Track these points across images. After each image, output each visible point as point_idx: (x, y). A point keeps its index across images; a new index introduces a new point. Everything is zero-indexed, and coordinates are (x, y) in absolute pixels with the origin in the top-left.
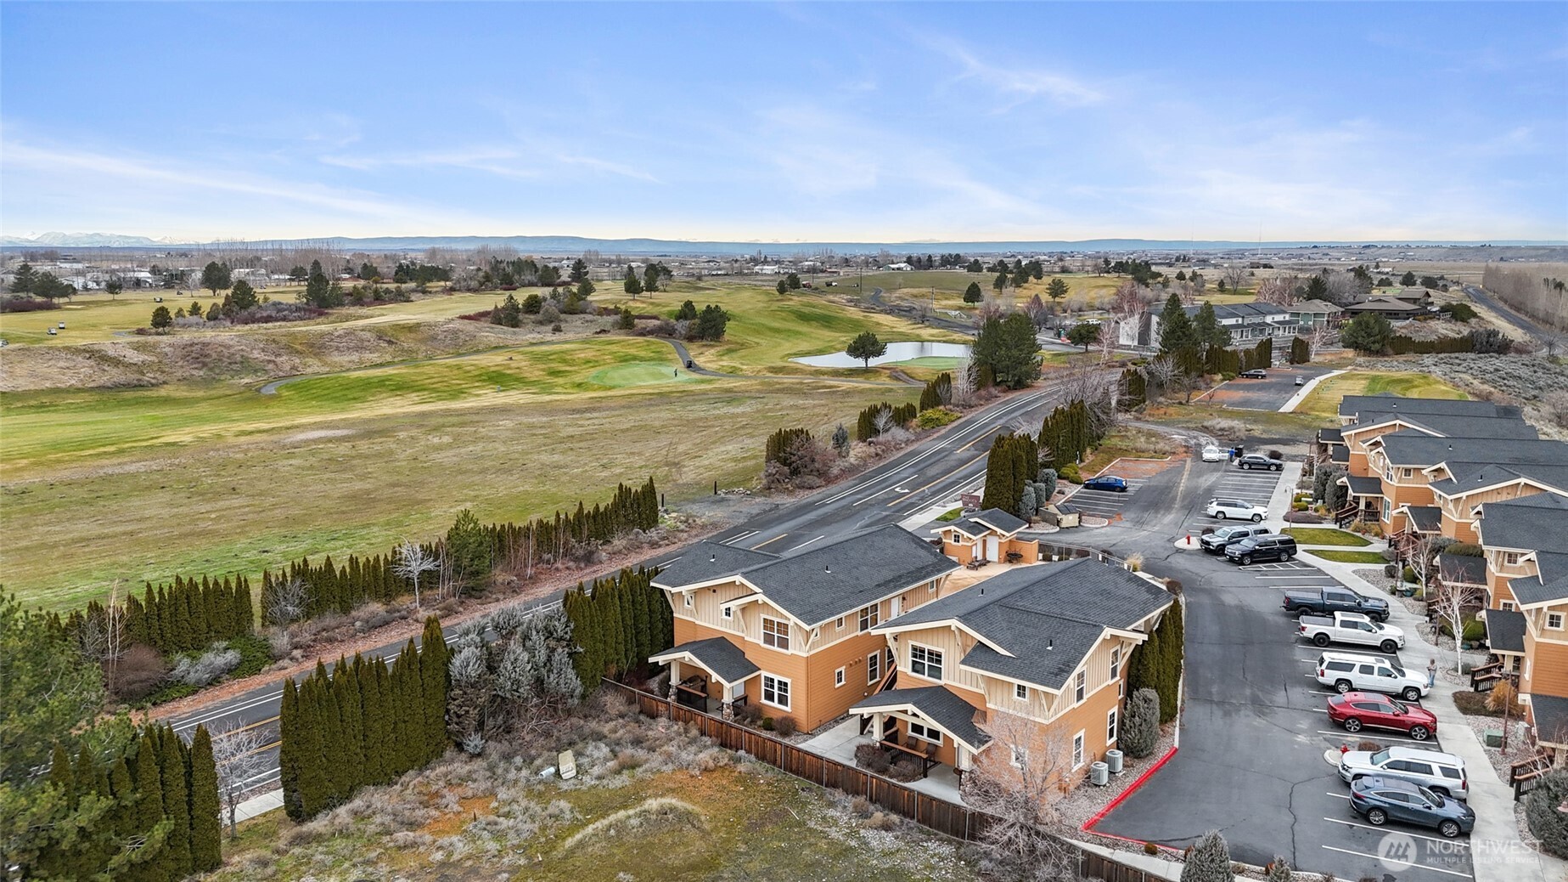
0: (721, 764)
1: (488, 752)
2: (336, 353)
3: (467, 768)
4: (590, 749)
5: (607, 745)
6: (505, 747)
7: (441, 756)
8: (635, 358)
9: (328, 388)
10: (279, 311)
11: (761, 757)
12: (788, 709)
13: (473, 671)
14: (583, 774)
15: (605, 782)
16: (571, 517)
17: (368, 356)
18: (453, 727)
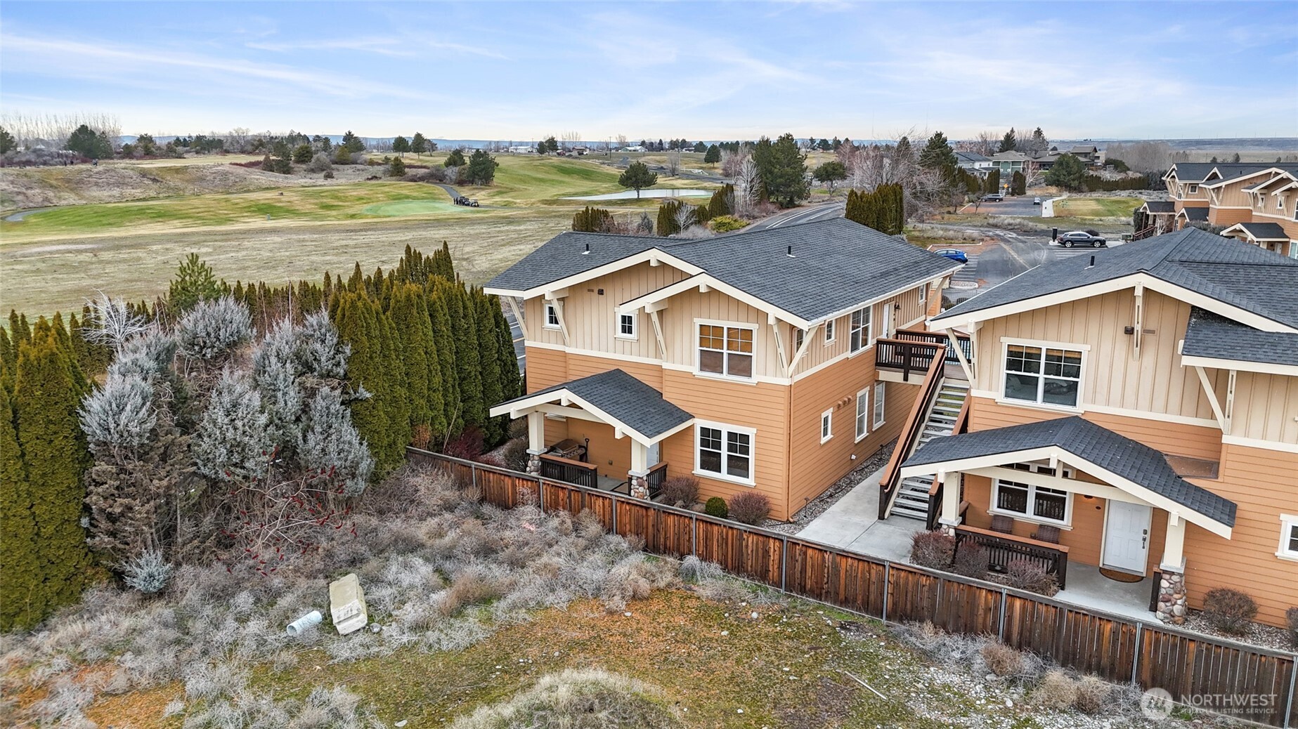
0: (662, 584)
1: (180, 584)
2: (95, 188)
3: (127, 623)
4: (393, 570)
5: (427, 560)
6: (216, 575)
7: (77, 601)
8: (407, 197)
9: (82, 215)
10: (39, 156)
11: (734, 566)
12: (750, 481)
13: (135, 421)
14: (382, 622)
15: (432, 636)
16: (345, 281)
17: (129, 191)
18: (102, 540)
